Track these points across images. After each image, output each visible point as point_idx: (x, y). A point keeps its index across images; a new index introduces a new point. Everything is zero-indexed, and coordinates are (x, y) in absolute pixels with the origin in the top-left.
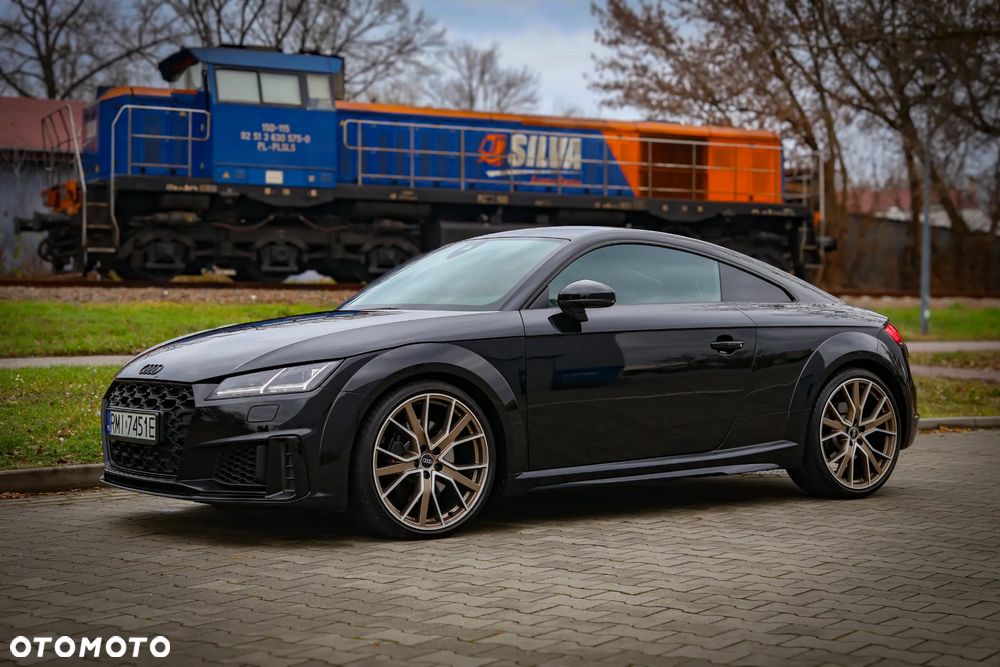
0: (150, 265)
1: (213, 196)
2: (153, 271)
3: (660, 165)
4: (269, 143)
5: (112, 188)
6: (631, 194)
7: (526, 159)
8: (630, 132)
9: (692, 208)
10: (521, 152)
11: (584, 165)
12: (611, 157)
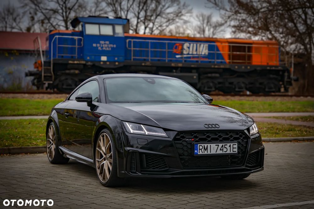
0: (64, 87)
1: (84, 65)
2: (66, 89)
3: (235, 53)
4: (102, 47)
5: (52, 62)
6: (225, 63)
7: (189, 52)
8: (225, 42)
9: (246, 67)
10: (188, 49)
11: (209, 53)
12: (218, 50)
